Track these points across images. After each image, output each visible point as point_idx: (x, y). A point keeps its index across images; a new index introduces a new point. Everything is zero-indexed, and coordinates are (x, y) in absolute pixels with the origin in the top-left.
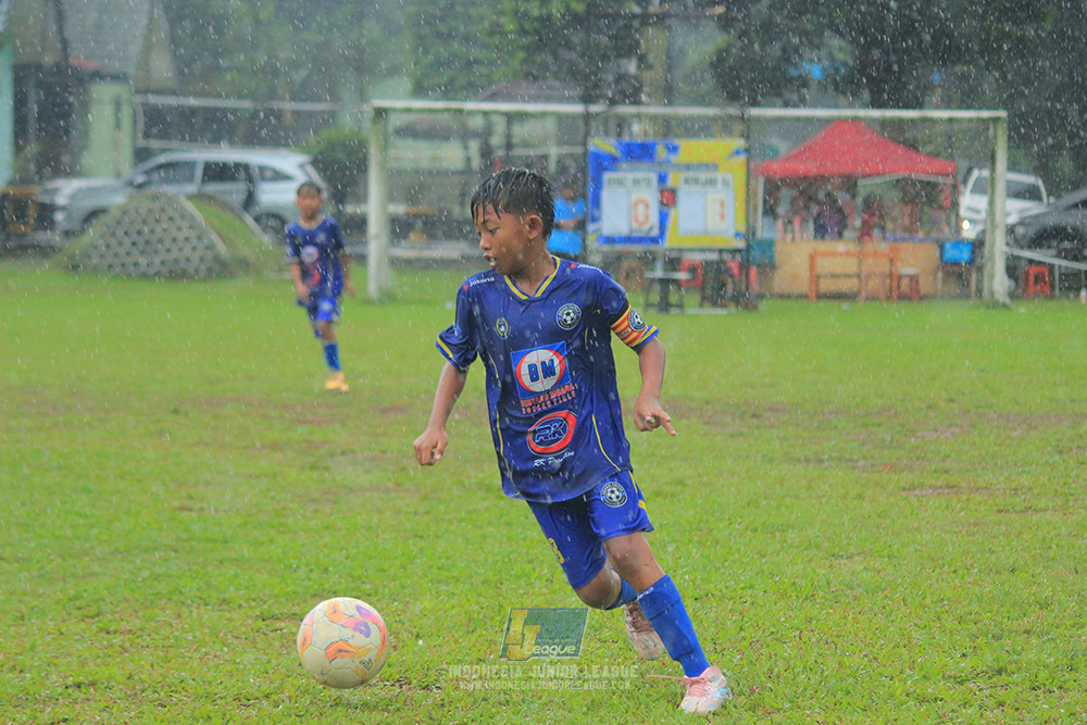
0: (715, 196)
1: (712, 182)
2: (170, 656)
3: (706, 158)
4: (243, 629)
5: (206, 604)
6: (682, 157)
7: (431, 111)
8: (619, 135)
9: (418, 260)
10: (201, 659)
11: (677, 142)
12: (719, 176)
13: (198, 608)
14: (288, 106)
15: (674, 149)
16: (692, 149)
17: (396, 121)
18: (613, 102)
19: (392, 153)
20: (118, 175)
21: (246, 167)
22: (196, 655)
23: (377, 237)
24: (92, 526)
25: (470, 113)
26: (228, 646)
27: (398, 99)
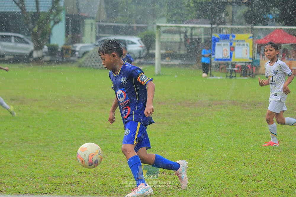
0: (244, 48)
1: (244, 45)
2: (105, 165)
3: (242, 39)
4: (123, 159)
5: (114, 152)
6: (236, 39)
7: (171, 26)
8: (220, 33)
9: (168, 65)
10: (112, 166)
11: (235, 35)
12: (246, 43)
13: (112, 153)
14: (135, 25)
15: (234, 37)
16: (238, 36)
17: (162, 29)
18: (218, 24)
19: (162, 37)
20: (92, 43)
21: (124, 41)
22: (112, 165)
23: (158, 59)
24: (85, 132)
25: (182, 27)
26: (119, 163)
27: (163, 23)
